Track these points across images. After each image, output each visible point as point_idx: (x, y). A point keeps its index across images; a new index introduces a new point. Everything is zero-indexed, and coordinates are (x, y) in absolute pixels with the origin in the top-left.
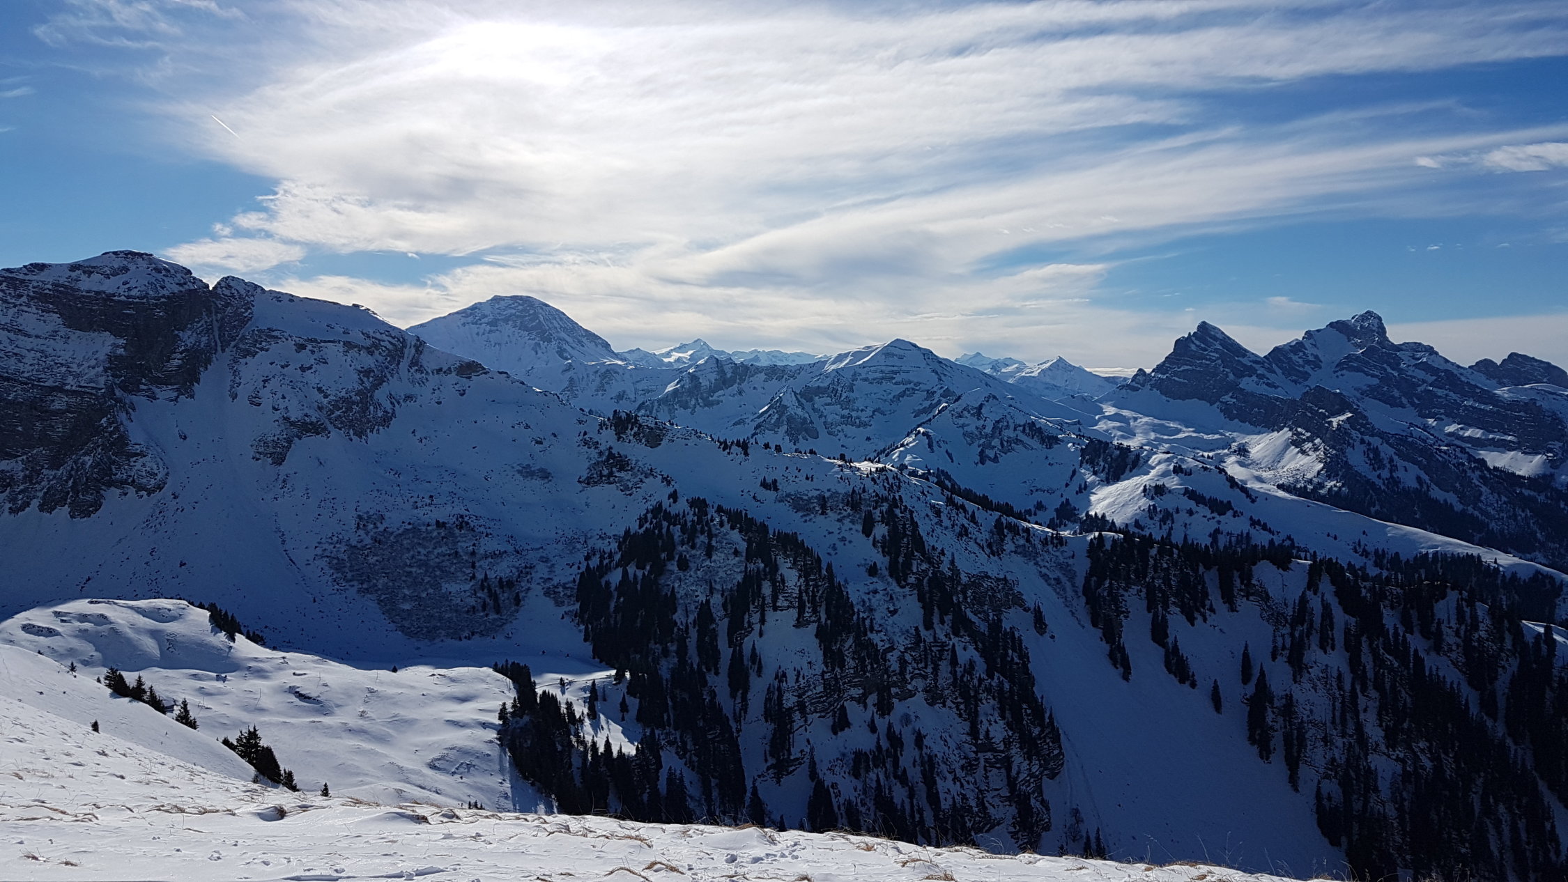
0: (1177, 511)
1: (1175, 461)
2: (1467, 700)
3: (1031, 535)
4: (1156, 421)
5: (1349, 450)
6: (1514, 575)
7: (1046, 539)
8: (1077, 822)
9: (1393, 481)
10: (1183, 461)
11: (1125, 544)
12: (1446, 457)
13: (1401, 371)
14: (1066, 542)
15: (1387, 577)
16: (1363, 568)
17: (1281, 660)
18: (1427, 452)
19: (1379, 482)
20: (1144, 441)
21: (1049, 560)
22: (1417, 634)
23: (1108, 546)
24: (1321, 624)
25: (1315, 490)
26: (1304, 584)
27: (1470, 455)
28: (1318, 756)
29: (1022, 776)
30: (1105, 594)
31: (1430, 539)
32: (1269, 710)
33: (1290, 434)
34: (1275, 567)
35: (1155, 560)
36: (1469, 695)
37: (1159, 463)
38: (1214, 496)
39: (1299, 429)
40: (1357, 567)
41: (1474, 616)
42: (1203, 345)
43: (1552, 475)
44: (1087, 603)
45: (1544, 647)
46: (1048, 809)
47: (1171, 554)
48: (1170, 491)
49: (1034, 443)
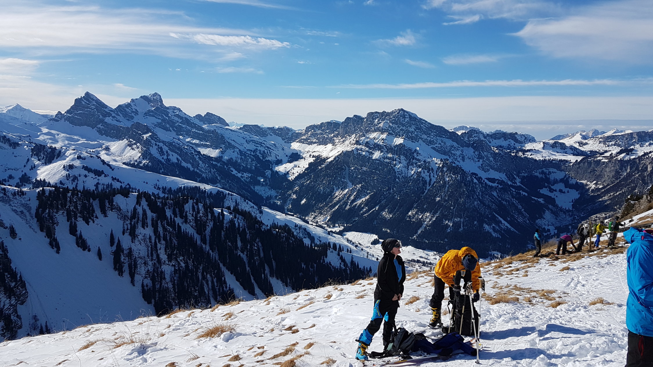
0: (80, 176)
1: (78, 153)
2: (196, 239)
3: (7, 191)
4: (68, 136)
5: (151, 148)
6: (211, 192)
7: (15, 192)
8: (36, 321)
9: (168, 160)
10: (81, 153)
11: (56, 192)
12: (187, 150)
13: (169, 117)
14: (26, 194)
15: (167, 197)
16: (158, 194)
17: (127, 234)
18: (180, 149)
19: (163, 161)
20: (63, 145)
21: (17, 203)
22: (178, 217)
23: (47, 194)
24: (142, 218)
25: (138, 165)
26: (135, 203)
27: (195, 150)
28: (142, 270)
29: (6, 307)
30: (47, 216)
31: (182, 181)
32: (122, 255)
33: (127, 141)
34: (123, 197)
35: (70, 198)
36: (197, 238)
37: (70, 155)
38: (96, 168)
39: (131, 140)
40: (156, 194)
41: (198, 209)
42: (88, 102)
43: (222, 156)
44: (37, 221)
45: (221, 217)
46: (20, 319)
47: (77, 195)
48: (76, 167)
49: (6, 146)
